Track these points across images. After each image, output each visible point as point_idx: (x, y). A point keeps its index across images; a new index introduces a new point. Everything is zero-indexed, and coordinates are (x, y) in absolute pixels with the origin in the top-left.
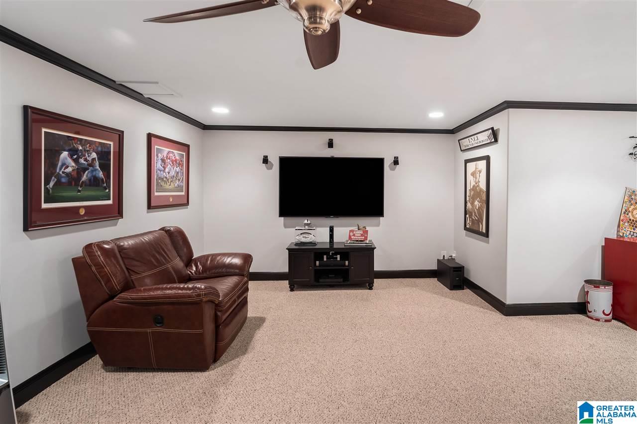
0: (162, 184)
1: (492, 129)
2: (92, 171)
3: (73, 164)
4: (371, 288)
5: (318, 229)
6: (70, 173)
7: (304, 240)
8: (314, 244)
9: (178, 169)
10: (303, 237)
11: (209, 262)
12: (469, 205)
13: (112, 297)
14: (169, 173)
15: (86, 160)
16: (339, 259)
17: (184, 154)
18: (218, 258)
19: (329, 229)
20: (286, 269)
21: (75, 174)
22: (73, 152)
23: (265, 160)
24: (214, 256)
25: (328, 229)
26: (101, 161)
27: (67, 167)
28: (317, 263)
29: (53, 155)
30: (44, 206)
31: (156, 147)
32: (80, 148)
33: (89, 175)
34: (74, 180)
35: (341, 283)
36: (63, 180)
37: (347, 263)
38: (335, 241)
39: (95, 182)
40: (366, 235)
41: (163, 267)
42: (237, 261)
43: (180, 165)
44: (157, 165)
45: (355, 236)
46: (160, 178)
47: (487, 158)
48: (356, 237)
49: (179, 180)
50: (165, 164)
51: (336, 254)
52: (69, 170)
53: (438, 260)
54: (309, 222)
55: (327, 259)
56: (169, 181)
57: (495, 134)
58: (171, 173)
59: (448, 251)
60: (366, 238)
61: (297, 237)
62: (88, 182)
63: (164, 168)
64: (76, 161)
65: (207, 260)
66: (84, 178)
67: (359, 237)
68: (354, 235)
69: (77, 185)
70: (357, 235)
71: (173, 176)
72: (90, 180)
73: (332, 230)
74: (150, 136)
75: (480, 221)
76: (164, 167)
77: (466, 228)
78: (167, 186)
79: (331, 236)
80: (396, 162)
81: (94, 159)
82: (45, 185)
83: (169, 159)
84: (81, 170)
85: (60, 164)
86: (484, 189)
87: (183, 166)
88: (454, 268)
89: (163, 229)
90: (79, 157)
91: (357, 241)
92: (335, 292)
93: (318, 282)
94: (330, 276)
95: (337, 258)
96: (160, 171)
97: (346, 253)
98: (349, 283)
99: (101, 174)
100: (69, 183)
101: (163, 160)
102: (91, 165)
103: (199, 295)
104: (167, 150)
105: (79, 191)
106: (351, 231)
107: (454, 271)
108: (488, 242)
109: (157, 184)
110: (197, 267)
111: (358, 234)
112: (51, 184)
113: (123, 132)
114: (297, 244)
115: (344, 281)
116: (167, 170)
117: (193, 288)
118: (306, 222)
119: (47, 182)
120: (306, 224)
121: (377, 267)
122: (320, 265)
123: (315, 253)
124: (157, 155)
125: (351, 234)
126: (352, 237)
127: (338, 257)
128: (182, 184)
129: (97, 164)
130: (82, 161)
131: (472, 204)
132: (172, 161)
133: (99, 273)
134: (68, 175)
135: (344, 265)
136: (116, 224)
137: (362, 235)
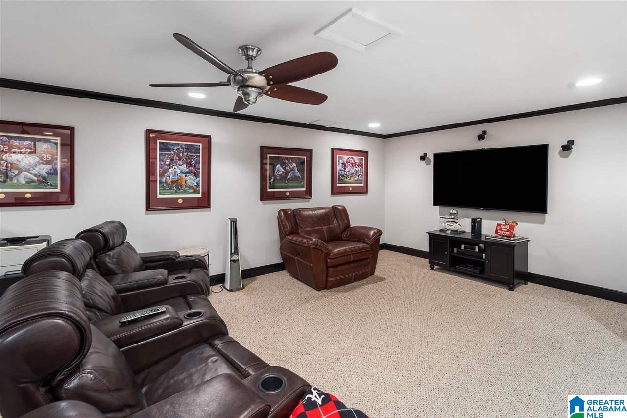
0: (343, 179)
2: (293, 173)
3: (283, 170)
4: (512, 289)
5: (463, 219)
6: (281, 174)
9: (357, 169)
10: (448, 225)
14: (349, 171)
15: (290, 167)
17: (363, 158)
19: (471, 219)
21: (284, 175)
22: (283, 164)
26: (299, 168)
27: (280, 172)
28: (455, 250)
29: (273, 166)
30: (269, 190)
31: (338, 156)
32: (287, 162)
33: (292, 175)
34: (284, 178)
35: (477, 275)
36: (278, 178)
37: (484, 256)
39: (295, 179)
40: (512, 231)
43: (360, 165)
44: (339, 167)
45: (501, 230)
46: (341, 175)
48: (502, 232)
49: (358, 176)
50: (345, 166)
52: (281, 173)
54: (454, 212)
55: (464, 248)
56: (349, 177)
58: (350, 171)
60: (512, 233)
61: (443, 225)
62: (291, 179)
64: (284, 168)
66: (289, 177)
67: (505, 232)
69: (285, 180)
70: (503, 230)
71: (353, 174)
72: (292, 177)
73: (474, 221)
74: (333, 150)
76: (344, 168)
78: (347, 180)
79: (474, 227)
80: (568, 147)
81: (294, 167)
82: (269, 180)
83: (349, 162)
84: (287, 173)
85: (276, 171)
87: (362, 166)
90: (286, 166)
91: (503, 236)
93: (454, 268)
94: (468, 265)
95: (475, 249)
96: (341, 171)
97: (492, 245)
98: (484, 276)
99: (298, 174)
100: (281, 179)
101: (344, 164)
102: (293, 170)
104: (347, 157)
105: (286, 183)
106: (499, 225)
109: (339, 179)
111: (505, 229)
112: (272, 180)
113: (311, 150)
114: (441, 230)
115: (479, 273)
116: (347, 170)
118: (451, 211)
119: (270, 180)
122: (457, 253)
124: (339, 161)
125: (498, 228)
126: (499, 231)
127: (477, 248)
128: (361, 178)
129: (296, 169)
130: (288, 168)
132: (352, 164)
134: (280, 175)
135: (482, 258)
136: (308, 202)
137: (508, 230)
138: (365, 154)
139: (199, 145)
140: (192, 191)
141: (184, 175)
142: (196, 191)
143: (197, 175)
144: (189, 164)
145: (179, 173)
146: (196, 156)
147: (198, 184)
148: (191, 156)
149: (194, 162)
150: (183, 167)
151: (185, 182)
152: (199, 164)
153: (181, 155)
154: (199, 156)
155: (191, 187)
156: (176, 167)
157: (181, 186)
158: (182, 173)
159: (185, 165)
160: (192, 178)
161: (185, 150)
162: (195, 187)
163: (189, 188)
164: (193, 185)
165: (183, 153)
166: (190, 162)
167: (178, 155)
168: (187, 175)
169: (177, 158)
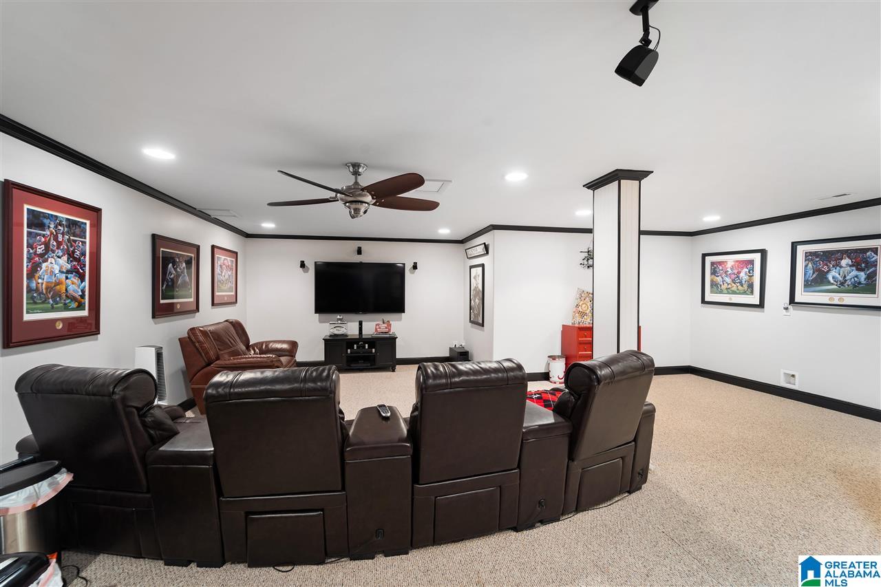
0: (221, 285)
1: (485, 244)
2: (183, 277)
3: (174, 272)
4: (394, 371)
5: (349, 323)
6: (173, 278)
7: (337, 332)
8: (347, 336)
9: (230, 273)
10: (336, 330)
11: (264, 347)
12: (472, 302)
13: (209, 364)
14: (224, 276)
16: (367, 347)
18: (271, 344)
20: (322, 358)
21: (175, 279)
22: (174, 263)
23: (303, 265)
24: (267, 343)
25: (358, 323)
27: (171, 274)
28: (349, 350)
30: (162, 301)
33: (182, 280)
35: (369, 367)
36: (170, 283)
37: (374, 350)
38: (363, 333)
39: (184, 284)
40: (390, 328)
41: (233, 349)
42: (285, 346)
43: (232, 269)
44: (217, 270)
47: (483, 266)
48: (381, 330)
49: (231, 282)
50: (222, 269)
51: (365, 343)
52: (173, 276)
53: (450, 348)
54: (341, 317)
55: (357, 347)
56: (225, 283)
57: (486, 248)
58: (226, 276)
59: (459, 342)
60: (390, 330)
61: (331, 330)
62: (181, 285)
63: (222, 272)
64: (176, 270)
65: (262, 346)
66: (179, 282)
67: (384, 330)
68: (380, 328)
71: (227, 279)
72: (182, 283)
73: (361, 323)
74: (213, 247)
75: (479, 314)
77: (471, 321)
78: (223, 288)
79: (361, 329)
80: (415, 267)
81: (184, 268)
85: (168, 273)
86: (481, 289)
88: (461, 353)
89: (227, 321)
90: (177, 267)
91: (382, 333)
92: (364, 374)
93: (349, 366)
94: (360, 361)
95: (365, 346)
96: (219, 275)
97: (372, 342)
98: (375, 367)
99: (187, 279)
100: (172, 286)
101: (221, 266)
102: (183, 272)
103: (272, 361)
104: (224, 257)
105: (177, 291)
106: (377, 325)
107: (461, 355)
108: (484, 331)
109: (217, 286)
110: (255, 351)
111: (383, 328)
112: (164, 286)
113: (199, 246)
114: (331, 336)
115: (371, 365)
116: (223, 274)
117: (268, 357)
118: (339, 317)
119: (162, 286)
120: (340, 319)
121: (398, 356)
122: (351, 353)
123: (347, 343)
124: (217, 262)
125: (377, 327)
126: (378, 330)
127: (367, 345)
128: (233, 285)
129: (186, 271)
130: (178, 269)
131: (474, 301)
132: (227, 267)
133: (201, 347)
134: (171, 279)
135: (372, 352)
136: (194, 317)
137: (386, 328)
138: (235, 254)
139: (86, 224)
140: (74, 305)
141: (64, 276)
142: (80, 307)
143: (82, 278)
144: (71, 256)
145: (57, 271)
146: (82, 242)
147: (83, 291)
148: (75, 241)
149: (78, 253)
150: (64, 262)
151: (66, 290)
152: (85, 258)
153: (60, 237)
154: (85, 243)
155: (74, 299)
156: (53, 261)
157: (60, 296)
158: (61, 272)
159: (65, 258)
160: (75, 281)
161: (66, 229)
162: (79, 298)
163: (72, 300)
164: (77, 295)
165: (63, 234)
166: (74, 252)
167: (56, 239)
168: (69, 276)
169: (55, 243)
